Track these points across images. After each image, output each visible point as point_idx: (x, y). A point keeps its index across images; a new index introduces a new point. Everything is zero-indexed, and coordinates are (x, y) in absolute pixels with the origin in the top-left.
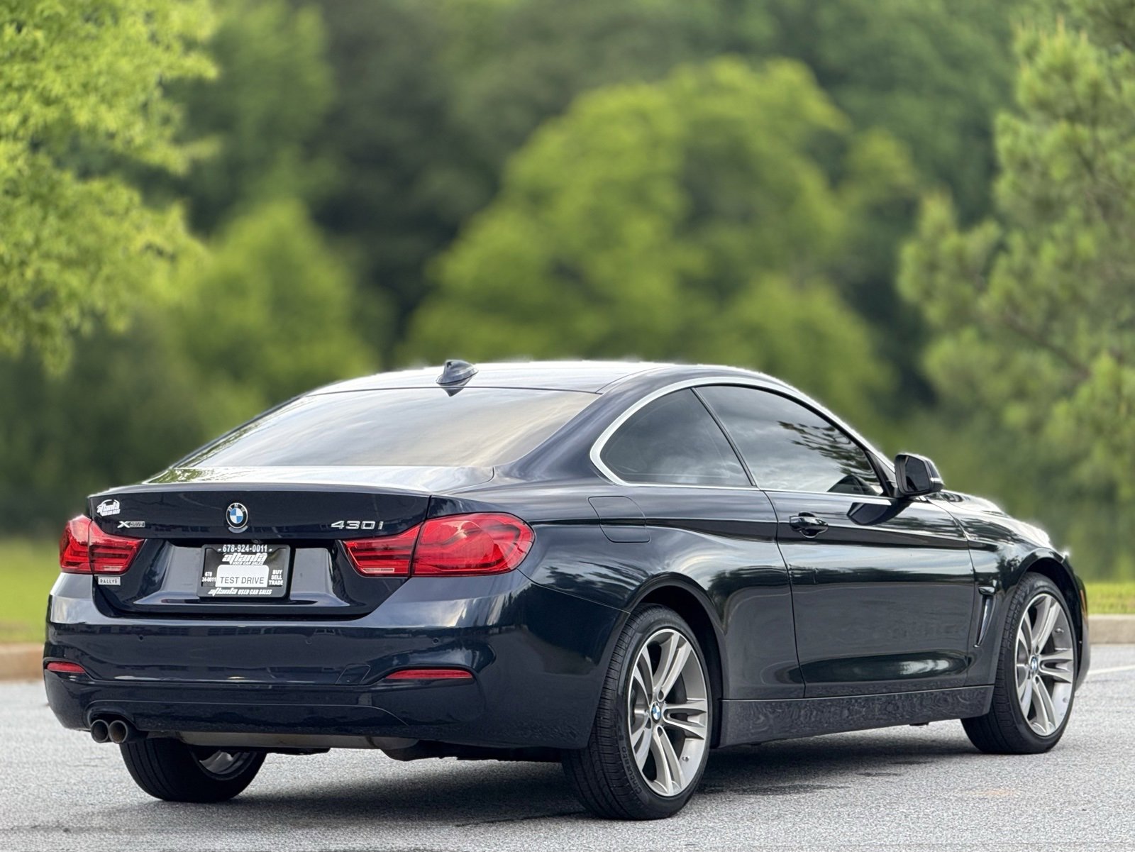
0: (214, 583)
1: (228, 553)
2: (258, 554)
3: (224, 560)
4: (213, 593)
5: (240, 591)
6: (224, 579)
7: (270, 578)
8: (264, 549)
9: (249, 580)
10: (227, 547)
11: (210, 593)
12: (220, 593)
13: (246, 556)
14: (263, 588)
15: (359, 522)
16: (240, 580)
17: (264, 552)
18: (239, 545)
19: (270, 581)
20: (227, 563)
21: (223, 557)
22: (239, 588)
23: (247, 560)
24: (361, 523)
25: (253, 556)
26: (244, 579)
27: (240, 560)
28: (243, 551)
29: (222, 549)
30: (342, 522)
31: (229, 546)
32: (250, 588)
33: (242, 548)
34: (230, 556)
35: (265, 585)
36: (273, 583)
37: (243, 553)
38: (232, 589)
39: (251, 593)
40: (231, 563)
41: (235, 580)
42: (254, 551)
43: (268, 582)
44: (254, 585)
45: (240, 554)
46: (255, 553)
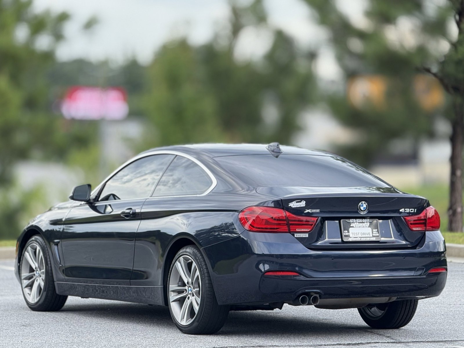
0: (349, 235)
1: (352, 223)
2: (365, 223)
3: (351, 226)
4: (350, 240)
5: (362, 238)
6: (353, 234)
7: (373, 233)
8: (368, 221)
9: (364, 234)
10: (352, 220)
11: (349, 240)
12: (353, 240)
13: (360, 224)
14: (371, 237)
15: (409, 209)
16: (360, 234)
17: (368, 222)
18: (357, 219)
19: (373, 234)
20: (353, 227)
21: (351, 224)
22: (361, 237)
23: (361, 226)
24: (409, 210)
25: (363, 224)
26: (362, 234)
27: (358, 225)
28: (359, 222)
29: (350, 221)
30: (403, 209)
31: (353, 220)
32: (366, 237)
33: (358, 220)
34: (354, 224)
35: (372, 236)
36: (375, 235)
37: (359, 223)
38: (358, 238)
39: (367, 239)
40: (354, 227)
41: (358, 234)
42: (364, 222)
43: (372, 235)
44: (367, 236)
45: (357, 223)
46: (364, 223)
